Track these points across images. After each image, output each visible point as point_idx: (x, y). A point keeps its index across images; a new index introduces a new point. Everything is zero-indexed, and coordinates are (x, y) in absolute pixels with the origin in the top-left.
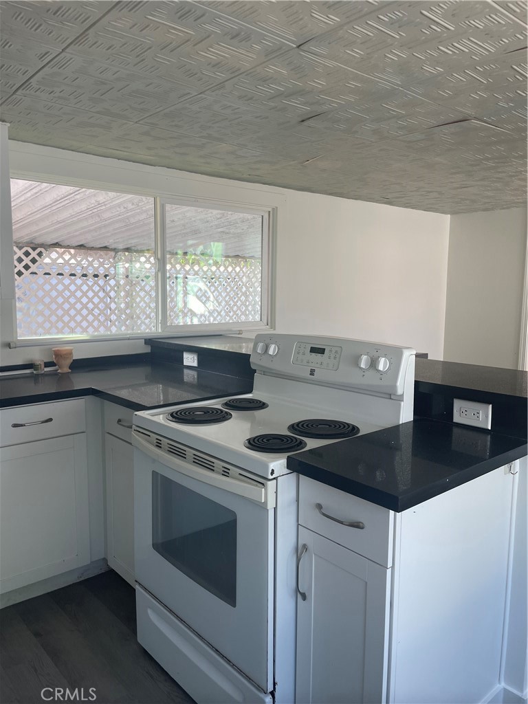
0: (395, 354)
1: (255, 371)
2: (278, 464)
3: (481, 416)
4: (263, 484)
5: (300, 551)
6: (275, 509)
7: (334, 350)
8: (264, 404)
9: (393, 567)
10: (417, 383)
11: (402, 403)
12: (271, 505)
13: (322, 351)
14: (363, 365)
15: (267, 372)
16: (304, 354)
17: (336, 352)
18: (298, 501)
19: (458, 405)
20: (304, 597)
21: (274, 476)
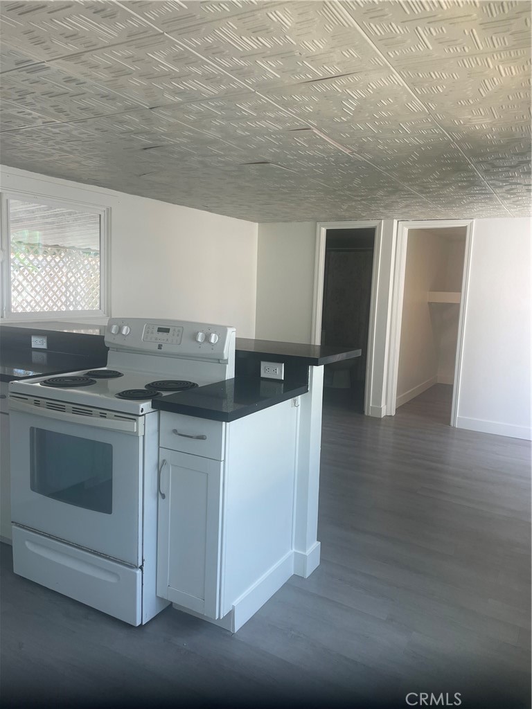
0: (222, 331)
1: (108, 349)
2: (146, 406)
3: (277, 371)
4: (135, 420)
5: (160, 466)
6: (144, 436)
7: (177, 329)
8: (120, 373)
9: (224, 461)
10: (237, 351)
11: (227, 366)
12: (141, 434)
13: (167, 331)
14: (199, 340)
15: (120, 349)
16: (152, 333)
17: (179, 331)
18: (159, 431)
19: (264, 365)
20: (164, 496)
21: (143, 413)
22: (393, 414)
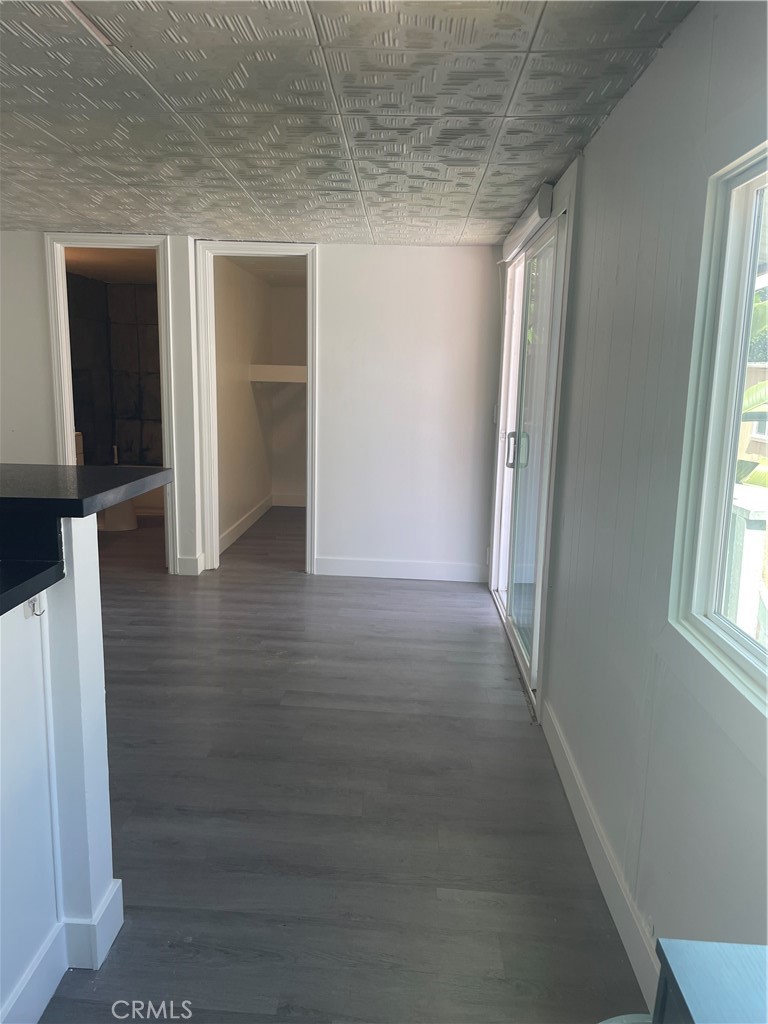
22: (216, 565)
